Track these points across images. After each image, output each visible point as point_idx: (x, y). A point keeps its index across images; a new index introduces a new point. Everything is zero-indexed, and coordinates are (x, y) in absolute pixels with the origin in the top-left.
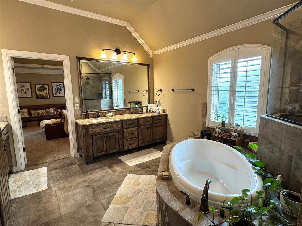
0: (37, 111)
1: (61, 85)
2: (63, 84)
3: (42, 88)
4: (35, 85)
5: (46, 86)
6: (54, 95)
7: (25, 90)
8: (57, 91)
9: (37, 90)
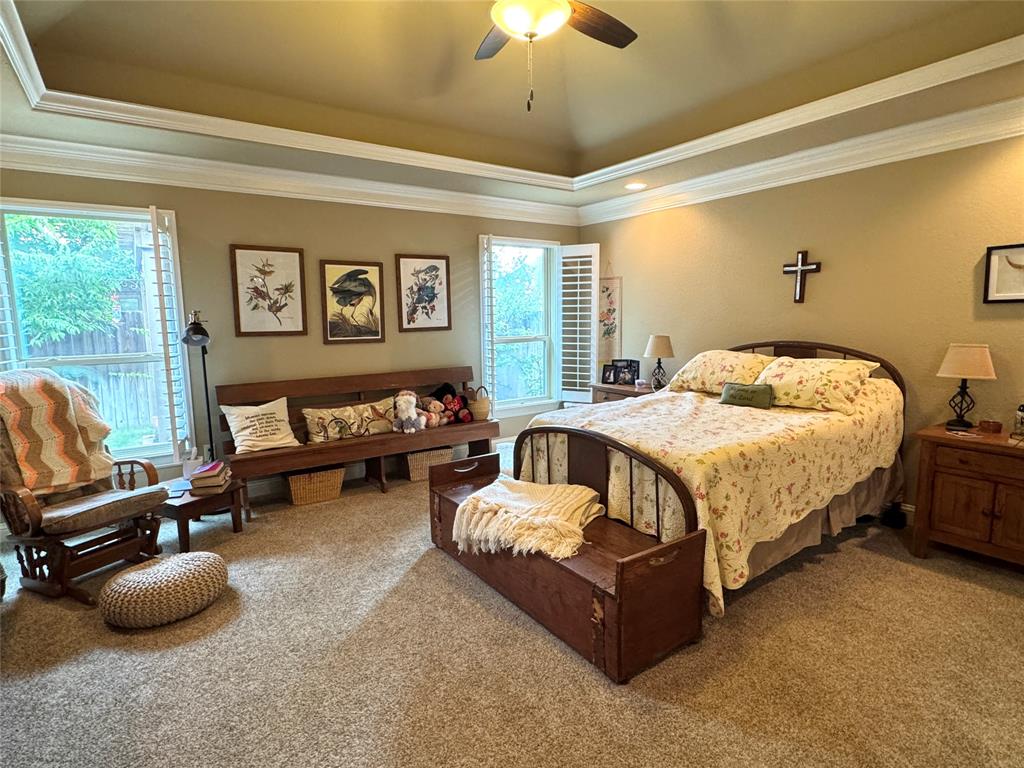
0: (337, 412)
1: (435, 268)
2: (444, 262)
3: (351, 286)
4: (323, 263)
5: (373, 275)
6: (405, 325)
7: (275, 295)
8: (419, 301)
9: (329, 293)
